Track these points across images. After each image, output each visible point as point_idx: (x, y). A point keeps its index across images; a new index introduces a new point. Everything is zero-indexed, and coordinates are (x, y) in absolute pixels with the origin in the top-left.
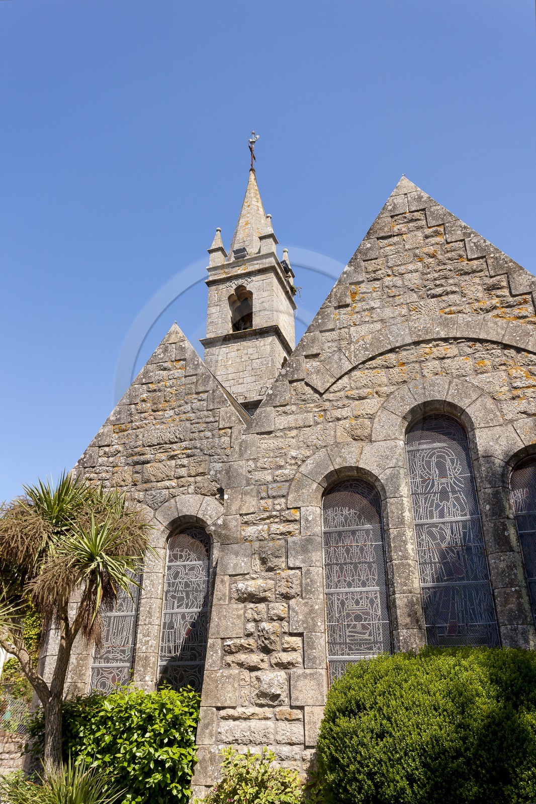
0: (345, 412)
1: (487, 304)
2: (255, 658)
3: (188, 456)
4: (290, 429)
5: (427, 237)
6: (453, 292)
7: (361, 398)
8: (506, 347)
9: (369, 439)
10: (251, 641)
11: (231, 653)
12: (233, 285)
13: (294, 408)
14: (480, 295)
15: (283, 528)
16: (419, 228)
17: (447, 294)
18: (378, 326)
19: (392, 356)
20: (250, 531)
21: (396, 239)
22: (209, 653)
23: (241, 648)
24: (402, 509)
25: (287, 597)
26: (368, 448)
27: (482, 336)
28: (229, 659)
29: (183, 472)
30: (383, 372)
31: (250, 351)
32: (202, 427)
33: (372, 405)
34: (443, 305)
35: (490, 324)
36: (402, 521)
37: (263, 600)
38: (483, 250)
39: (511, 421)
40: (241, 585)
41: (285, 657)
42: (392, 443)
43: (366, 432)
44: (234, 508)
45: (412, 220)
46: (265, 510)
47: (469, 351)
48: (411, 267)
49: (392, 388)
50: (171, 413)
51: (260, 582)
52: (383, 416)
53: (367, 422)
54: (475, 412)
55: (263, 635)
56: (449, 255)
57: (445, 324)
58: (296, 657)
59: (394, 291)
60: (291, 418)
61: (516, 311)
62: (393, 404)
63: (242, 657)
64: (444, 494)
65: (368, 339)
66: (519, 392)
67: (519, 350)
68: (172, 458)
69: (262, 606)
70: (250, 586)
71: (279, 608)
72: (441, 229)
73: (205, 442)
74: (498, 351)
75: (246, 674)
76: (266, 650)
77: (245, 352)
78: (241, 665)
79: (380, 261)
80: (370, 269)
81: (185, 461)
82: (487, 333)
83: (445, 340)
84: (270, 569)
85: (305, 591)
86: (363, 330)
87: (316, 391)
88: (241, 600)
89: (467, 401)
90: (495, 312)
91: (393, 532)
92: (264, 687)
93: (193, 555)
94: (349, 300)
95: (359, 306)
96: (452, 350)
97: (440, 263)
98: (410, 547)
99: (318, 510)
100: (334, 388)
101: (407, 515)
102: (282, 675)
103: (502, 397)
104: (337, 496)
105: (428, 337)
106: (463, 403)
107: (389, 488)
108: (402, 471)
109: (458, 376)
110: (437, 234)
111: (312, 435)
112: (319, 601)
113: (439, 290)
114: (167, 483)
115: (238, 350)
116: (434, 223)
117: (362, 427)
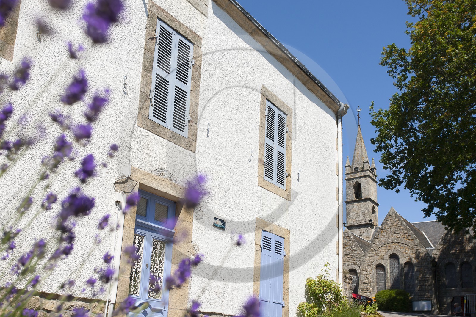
0: (380, 254)
1: (404, 236)
2: (366, 291)
3: (352, 257)
4: (371, 257)
5: (395, 221)
6: (399, 233)
7: (382, 252)
8: (406, 245)
9: (383, 259)
10: (365, 289)
11: (362, 290)
12: (355, 181)
13: (371, 253)
14: (403, 235)
15: (369, 273)
16: (394, 219)
17: (398, 234)
18: (386, 239)
19: (388, 245)
20: (364, 273)
21: (390, 221)
22: (359, 291)
23: (364, 290)
24: (388, 270)
25: (370, 283)
26: (383, 261)
27: (402, 243)
28: (362, 291)
29: (351, 260)
30: (386, 247)
31: (361, 206)
32: (354, 251)
33: (384, 253)
34: (397, 236)
35: (404, 240)
36: (387, 272)
37: (367, 283)
38: (404, 226)
39: (405, 258)
40: (363, 281)
41: (370, 291)
42: (387, 260)
43: (383, 258)
44: (362, 269)
45: (393, 217)
46: (367, 270)
47: (400, 245)
48: (392, 227)
49: (387, 251)
50: (347, 248)
51: (366, 281)
52: (386, 255)
53: (383, 256)
54: (400, 256)
55: (367, 288)
56: (399, 226)
57: (397, 239)
58: (372, 291)
59: (389, 232)
60: (371, 255)
61: (408, 238)
62: (387, 253)
63: (364, 291)
64: (395, 268)
65: (384, 241)
66: (406, 253)
67: (408, 246)
68: (348, 257)
69: (367, 284)
70: (365, 281)
71: (369, 284)
72: (398, 220)
73: (355, 254)
74: (404, 245)
75: (364, 293)
76: (367, 290)
77: (360, 206)
78: (364, 292)
79: (387, 225)
80: (385, 227)
81: (351, 258)
82: (403, 242)
83: (397, 243)
84: (368, 279)
85: (373, 282)
86: (383, 239)
87: (375, 250)
88: (363, 283)
89: (399, 254)
90: (405, 238)
91: (386, 274)
92: (367, 295)
93: (354, 275)
94: (381, 233)
95: (383, 234)
96: (397, 244)
97: (397, 227)
98: (388, 276)
99: (375, 270)
100: (378, 250)
101: (388, 271)
102: (370, 293)
103: (404, 253)
104: (378, 268)
105: (394, 242)
106: (398, 254)
107: (386, 267)
108: (388, 265)
109: (398, 249)
110: (397, 221)
111: (374, 258)
112: (375, 283)
113: (396, 233)
114: (348, 262)
115: (357, 205)
116: (397, 218)
117: (382, 257)
